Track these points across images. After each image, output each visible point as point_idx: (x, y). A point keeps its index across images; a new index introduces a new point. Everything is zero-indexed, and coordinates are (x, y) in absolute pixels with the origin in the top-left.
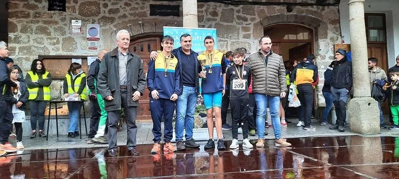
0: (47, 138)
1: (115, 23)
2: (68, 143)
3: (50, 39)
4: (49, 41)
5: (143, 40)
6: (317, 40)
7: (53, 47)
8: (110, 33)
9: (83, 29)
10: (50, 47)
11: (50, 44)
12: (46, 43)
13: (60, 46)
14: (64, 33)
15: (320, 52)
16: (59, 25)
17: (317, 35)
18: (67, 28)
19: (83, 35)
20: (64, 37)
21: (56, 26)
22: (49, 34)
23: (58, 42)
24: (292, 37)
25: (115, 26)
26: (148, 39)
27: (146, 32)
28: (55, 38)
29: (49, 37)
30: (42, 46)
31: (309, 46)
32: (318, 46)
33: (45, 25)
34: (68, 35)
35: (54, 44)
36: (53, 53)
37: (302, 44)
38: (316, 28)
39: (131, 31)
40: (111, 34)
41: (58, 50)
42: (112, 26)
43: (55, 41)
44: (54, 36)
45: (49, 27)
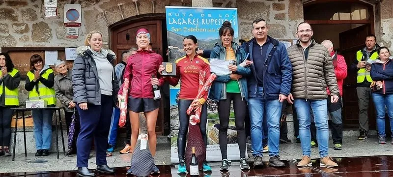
0: (14, 158)
1: (101, 3)
2: (40, 164)
3: (17, 25)
4: (15, 28)
5: (139, 24)
6: (379, 20)
7: (20, 36)
8: (95, 17)
9: (60, 11)
10: (17, 37)
11: (17, 32)
12: (12, 30)
13: (30, 34)
14: (34, 18)
15: (384, 37)
16: (27, 7)
17: (378, 13)
18: (38, 11)
19: (60, 20)
20: (34, 22)
21: (24, 8)
22: (15, 19)
23: (27, 30)
24: (344, 16)
25: (101, 7)
26: (146, 23)
27: (143, 13)
28: (23, 24)
29: (16, 22)
30: (7, 35)
31: (367, 28)
32: (381, 28)
33: (10, 8)
34: (40, 20)
35: (22, 32)
36: (20, 45)
37: (357, 26)
38: (377, 4)
39: (123, 12)
40: (97, 18)
41: (27, 39)
42: (97, 6)
43: (23, 28)
44: (21, 21)
45: (15, 10)
